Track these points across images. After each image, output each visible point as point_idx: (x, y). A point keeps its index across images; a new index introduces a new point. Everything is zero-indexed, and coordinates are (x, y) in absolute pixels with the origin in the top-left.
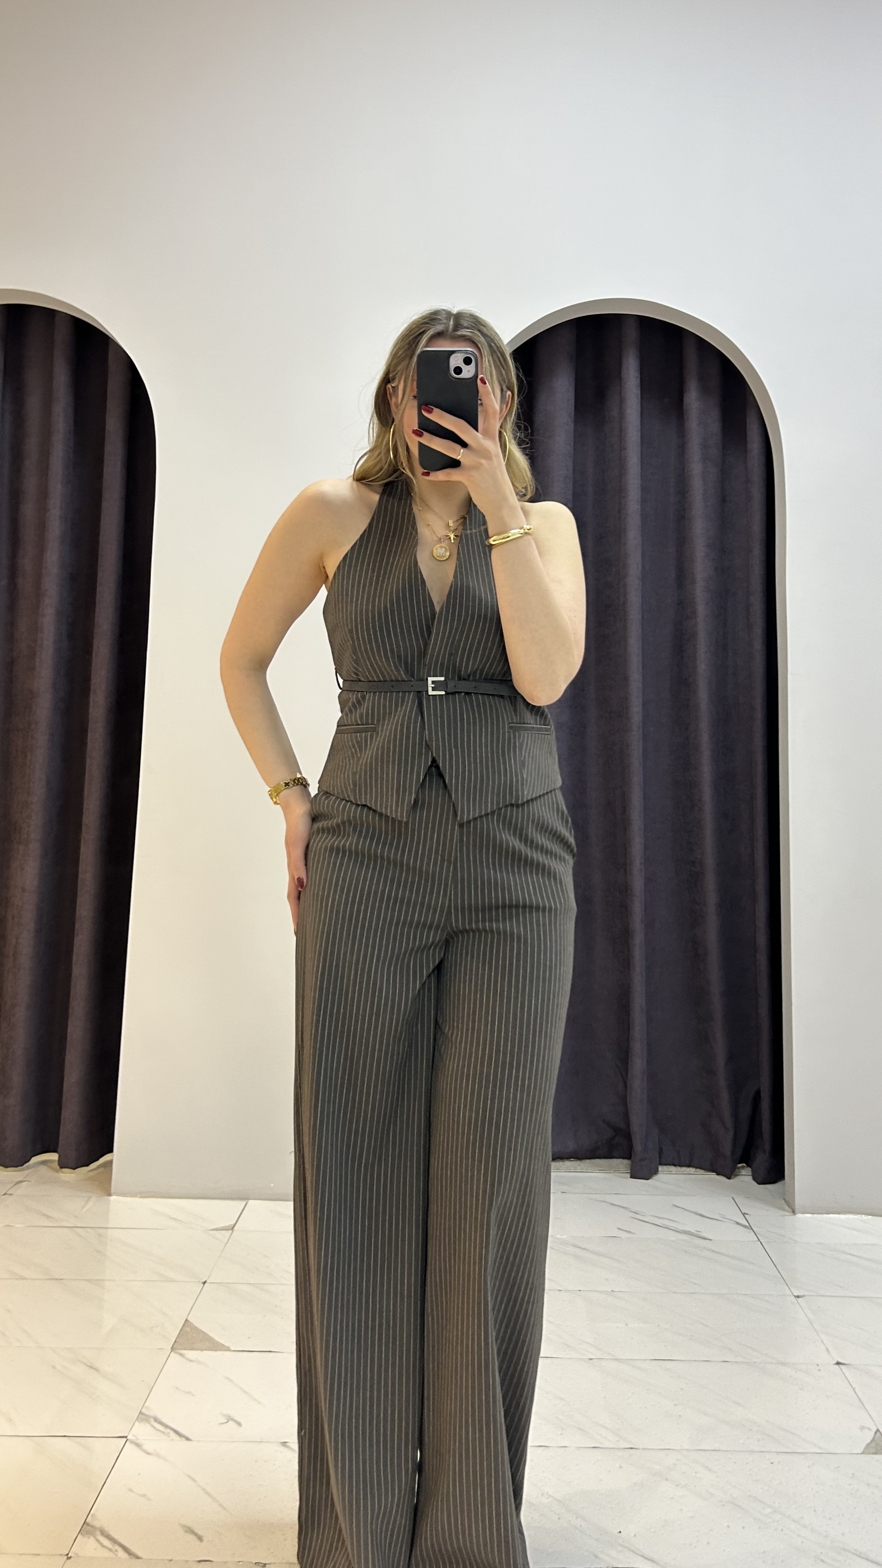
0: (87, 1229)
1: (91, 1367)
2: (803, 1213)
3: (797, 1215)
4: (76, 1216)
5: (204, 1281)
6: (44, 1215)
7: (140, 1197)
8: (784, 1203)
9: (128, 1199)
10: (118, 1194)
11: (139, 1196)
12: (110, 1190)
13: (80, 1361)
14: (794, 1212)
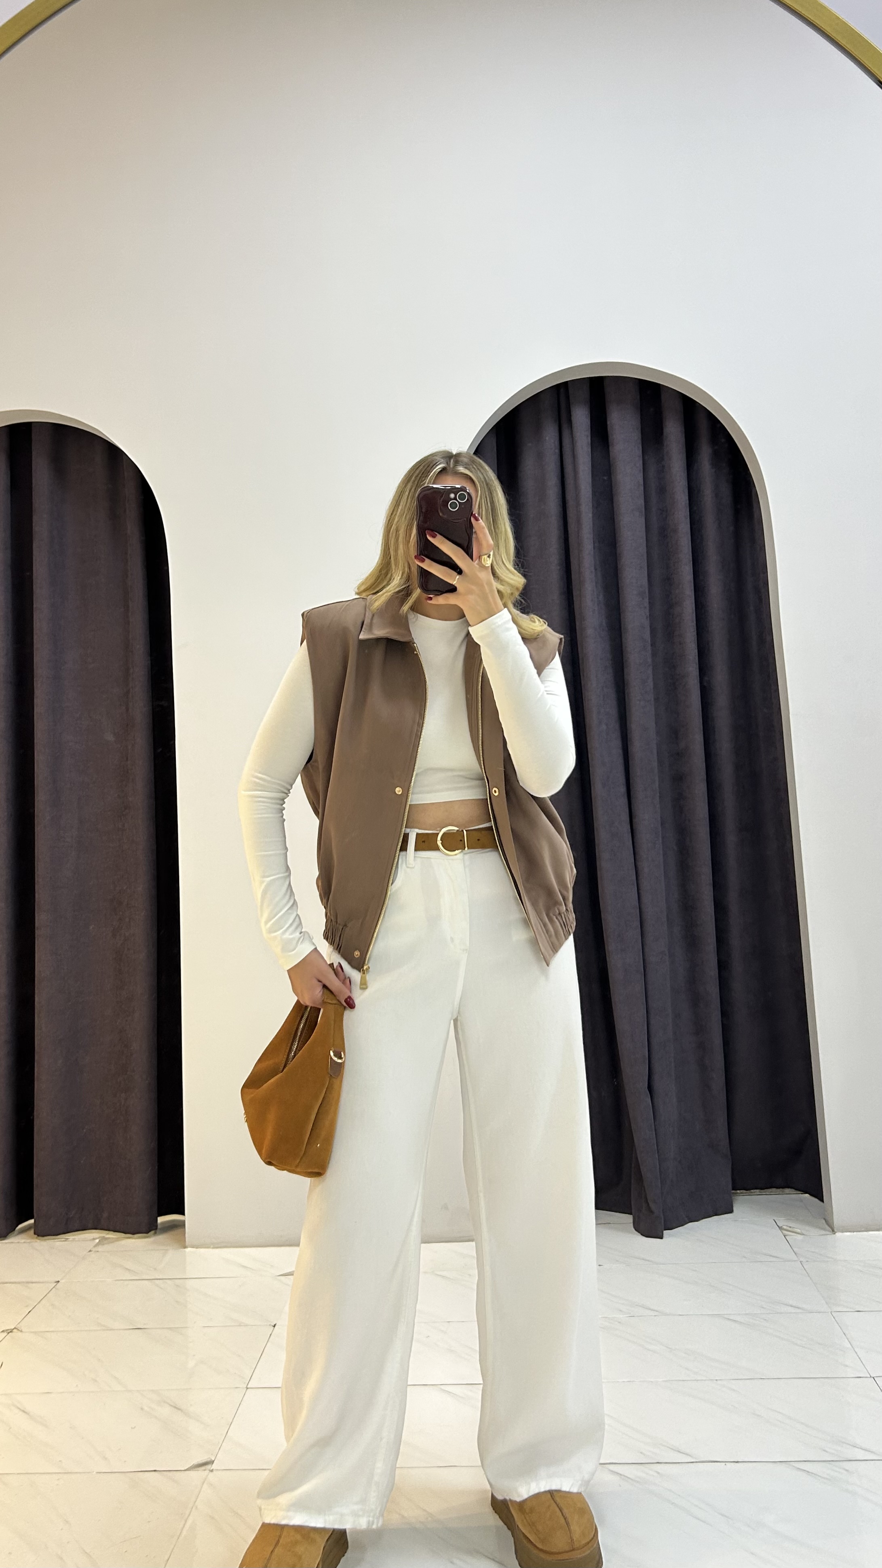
0: (164, 1280)
1: (175, 1407)
2: (842, 1232)
3: (836, 1234)
4: (155, 1269)
5: (275, 1323)
6: (127, 1269)
7: (213, 1248)
8: (824, 1221)
9: (202, 1250)
10: (193, 1247)
11: (212, 1246)
12: (185, 1244)
13: (165, 1402)
14: (833, 1231)
